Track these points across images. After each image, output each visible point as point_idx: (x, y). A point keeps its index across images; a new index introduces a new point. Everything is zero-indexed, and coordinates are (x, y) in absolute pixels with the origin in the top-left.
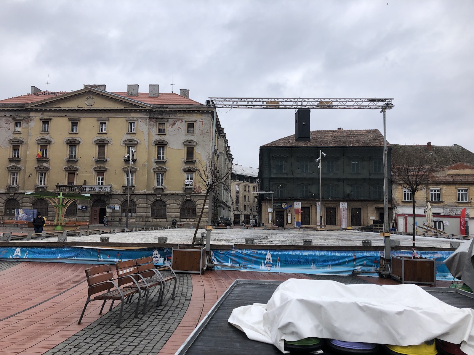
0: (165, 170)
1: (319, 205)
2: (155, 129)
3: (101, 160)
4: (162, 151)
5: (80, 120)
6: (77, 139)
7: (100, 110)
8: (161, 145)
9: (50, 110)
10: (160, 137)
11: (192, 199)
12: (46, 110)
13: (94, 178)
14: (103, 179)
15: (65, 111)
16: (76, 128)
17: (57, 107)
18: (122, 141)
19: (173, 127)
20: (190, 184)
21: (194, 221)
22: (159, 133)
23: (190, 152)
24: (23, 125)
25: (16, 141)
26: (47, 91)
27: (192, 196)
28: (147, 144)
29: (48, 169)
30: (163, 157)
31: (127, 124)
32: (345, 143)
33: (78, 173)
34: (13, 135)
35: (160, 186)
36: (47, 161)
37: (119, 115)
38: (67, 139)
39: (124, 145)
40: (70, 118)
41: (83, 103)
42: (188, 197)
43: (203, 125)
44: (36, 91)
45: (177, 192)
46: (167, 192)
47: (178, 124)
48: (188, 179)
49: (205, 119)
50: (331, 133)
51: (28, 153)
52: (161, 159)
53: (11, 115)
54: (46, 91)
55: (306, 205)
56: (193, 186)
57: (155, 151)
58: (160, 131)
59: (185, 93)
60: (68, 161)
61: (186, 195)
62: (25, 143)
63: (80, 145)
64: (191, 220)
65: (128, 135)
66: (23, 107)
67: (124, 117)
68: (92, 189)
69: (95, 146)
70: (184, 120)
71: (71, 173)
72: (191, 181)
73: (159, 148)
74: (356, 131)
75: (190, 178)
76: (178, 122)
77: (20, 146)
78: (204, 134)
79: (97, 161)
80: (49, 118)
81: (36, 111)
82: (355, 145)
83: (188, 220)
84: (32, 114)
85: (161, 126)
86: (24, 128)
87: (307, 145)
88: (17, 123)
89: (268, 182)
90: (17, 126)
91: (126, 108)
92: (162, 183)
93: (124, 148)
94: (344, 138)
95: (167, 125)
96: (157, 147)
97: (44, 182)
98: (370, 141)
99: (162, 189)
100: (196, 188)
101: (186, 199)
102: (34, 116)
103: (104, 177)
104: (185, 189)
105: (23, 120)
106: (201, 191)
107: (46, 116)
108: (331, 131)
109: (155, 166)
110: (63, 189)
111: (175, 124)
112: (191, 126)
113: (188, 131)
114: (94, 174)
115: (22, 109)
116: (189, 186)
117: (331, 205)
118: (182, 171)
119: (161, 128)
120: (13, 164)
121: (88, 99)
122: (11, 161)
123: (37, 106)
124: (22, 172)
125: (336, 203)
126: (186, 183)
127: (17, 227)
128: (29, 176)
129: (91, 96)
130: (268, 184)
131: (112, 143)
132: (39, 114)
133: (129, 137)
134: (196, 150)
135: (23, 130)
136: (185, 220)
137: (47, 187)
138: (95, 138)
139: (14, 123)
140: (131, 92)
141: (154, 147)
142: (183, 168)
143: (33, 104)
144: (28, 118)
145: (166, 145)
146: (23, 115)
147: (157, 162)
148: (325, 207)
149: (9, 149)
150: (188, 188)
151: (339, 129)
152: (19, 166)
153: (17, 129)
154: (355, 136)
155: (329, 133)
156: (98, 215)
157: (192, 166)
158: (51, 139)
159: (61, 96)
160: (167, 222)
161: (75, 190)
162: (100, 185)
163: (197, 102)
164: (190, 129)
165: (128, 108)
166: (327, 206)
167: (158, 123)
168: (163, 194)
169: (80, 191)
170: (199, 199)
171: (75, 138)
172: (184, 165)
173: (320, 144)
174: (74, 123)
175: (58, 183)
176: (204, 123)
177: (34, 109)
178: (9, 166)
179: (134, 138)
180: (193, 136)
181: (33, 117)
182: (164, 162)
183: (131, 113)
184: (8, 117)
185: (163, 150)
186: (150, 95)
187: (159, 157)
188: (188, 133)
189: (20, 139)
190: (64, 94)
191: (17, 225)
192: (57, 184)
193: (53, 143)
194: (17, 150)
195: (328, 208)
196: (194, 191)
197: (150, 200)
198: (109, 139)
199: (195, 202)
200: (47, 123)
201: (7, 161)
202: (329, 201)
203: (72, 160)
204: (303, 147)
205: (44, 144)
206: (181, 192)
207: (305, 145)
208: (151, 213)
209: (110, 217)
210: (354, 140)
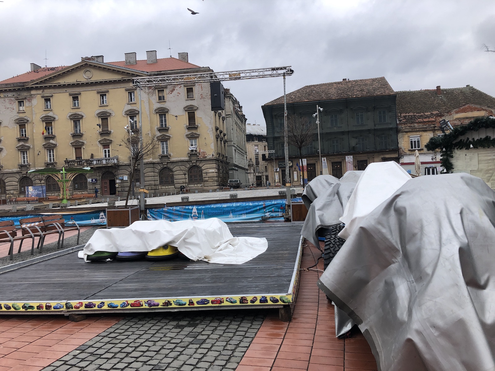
0: (169, 138)
1: (324, 160)
2: (155, 97)
3: (105, 132)
4: (163, 119)
5: (80, 94)
6: (80, 113)
7: (99, 82)
8: (162, 113)
9: (50, 87)
10: (160, 105)
11: (198, 164)
12: (46, 87)
13: (100, 151)
14: (109, 151)
15: (64, 86)
16: (78, 103)
17: (56, 83)
18: (124, 112)
19: (172, 93)
20: (195, 149)
21: (202, 186)
22: (159, 101)
23: (192, 117)
24: (26, 103)
25: (21, 121)
26: (47, 67)
27: (198, 162)
28: (148, 113)
29: (55, 146)
30: (166, 125)
31: (127, 94)
32: (348, 95)
33: (84, 147)
34: (18, 114)
35: (165, 154)
36: (53, 137)
37: (118, 86)
38: (71, 114)
39: (126, 116)
40: (71, 93)
41: (81, 77)
42: (194, 163)
43: (202, 88)
44: (36, 68)
45: (183, 159)
46: (173, 159)
47: (177, 90)
48: (192, 145)
50: (335, 86)
51: (34, 131)
52: (164, 127)
53: (14, 95)
54: (45, 67)
55: (312, 162)
56: (198, 151)
57: (156, 119)
58: (160, 98)
59: (184, 56)
60: (74, 136)
61: (191, 161)
62: (30, 121)
63: (83, 119)
64: (199, 185)
65: (129, 105)
66: (24, 86)
67: (123, 88)
68: (100, 162)
69: (98, 118)
70: (182, 85)
71: (78, 147)
72: (195, 147)
73: (161, 116)
74: (361, 80)
75: (194, 144)
76: (177, 88)
77: (26, 125)
78: (204, 98)
79: (101, 134)
80: (51, 95)
81: (37, 88)
82: (359, 96)
83: (196, 185)
84: (33, 92)
85: (161, 93)
86: (27, 107)
87: (309, 100)
88: (21, 103)
89: (272, 141)
90: (21, 106)
91: (124, 78)
92: (167, 151)
93: (126, 118)
94: (348, 89)
95: (166, 91)
96: (158, 115)
97: (53, 159)
98: (374, 90)
99: (167, 157)
100: (201, 153)
101: (191, 165)
102: (36, 94)
103: (110, 149)
104: (189, 155)
105: (25, 98)
106: (206, 156)
107: (47, 93)
108: (335, 83)
109: (158, 134)
110: (71, 164)
111: (174, 90)
112: (190, 90)
113: (188, 96)
114: (100, 147)
115: (23, 87)
116: (194, 152)
117: (337, 159)
118: (185, 137)
119: (160, 95)
120: (21, 143)
121: (86, 72)
122: (19, 140)
123: (37, 84)
124: (31, 150)
125: (341, 156)
126: (190, 149)
127: (29, 203)
128: (38, 154)
129: (88, 69)
130: (272, 143)
131: (113, 114)
132: (40, 92)
133: (130, 107)
134: (198, 114)
135: (27, 109)
136: (192, 186)
137: (56, 163)
138: (97, 111)
139: (17, 102)
140: (129, 61)
141: (155, 115)
142: (186, 134)
143: (33, 82)
144: (30, 97)
145: (167, 112)
146: (25, 94)
147: (160, 130)
148: (331, 162)
149: (16, 129)
150: (193, 154)
151: (344, 80)
152: (27, 145)
153: (21, 108)
154: (360, 87)
155: (333, 86)
156: (108, 187)
157: (194, 132)
158: (55, 116)
159: (61, 71)
160: (175, 188)
161: (84, 164)
162: (107, 157)
163: (195, 65)
164: (189, 94)
165: (126, 78)
166: (333, 161)
167: (157, 91)
168: (168, 162)
169: (88, 165)
170: (204, 164)
171: (78, 113)
172: (187, 130)
173: (322, 98)
174: (75, 98)
175: (67, 159)
176: (203, 87)
177: (35, 87)
178: (19, 145)
179: (135, 108)
180: (193, 101)
181: (34, 95)
182: (167, 130)
183: (129, 82)
184: (10, 97)
185: (165, 117)
186: (148, 62)
187: (162, 125)
188: (188, 98)
189: (25, 118)
190: (63, 68)
191: (29, 202)
192: (65, 160)
193: (57, 119)
194: (24, 129)
195: (334, 162)
196: (199, 156)
197: (157, 169)
198: (111, 111)
199: (201, 167)
200: (49, 100)
201: (16, 141)
202: (334, 155)
203: (77, 135)
204: (305, 103)
205: (48, 122)
206: (187, 158)
207: (307, 101)
208: (159, 181)
209: (120, 188)
210: (358, 91)
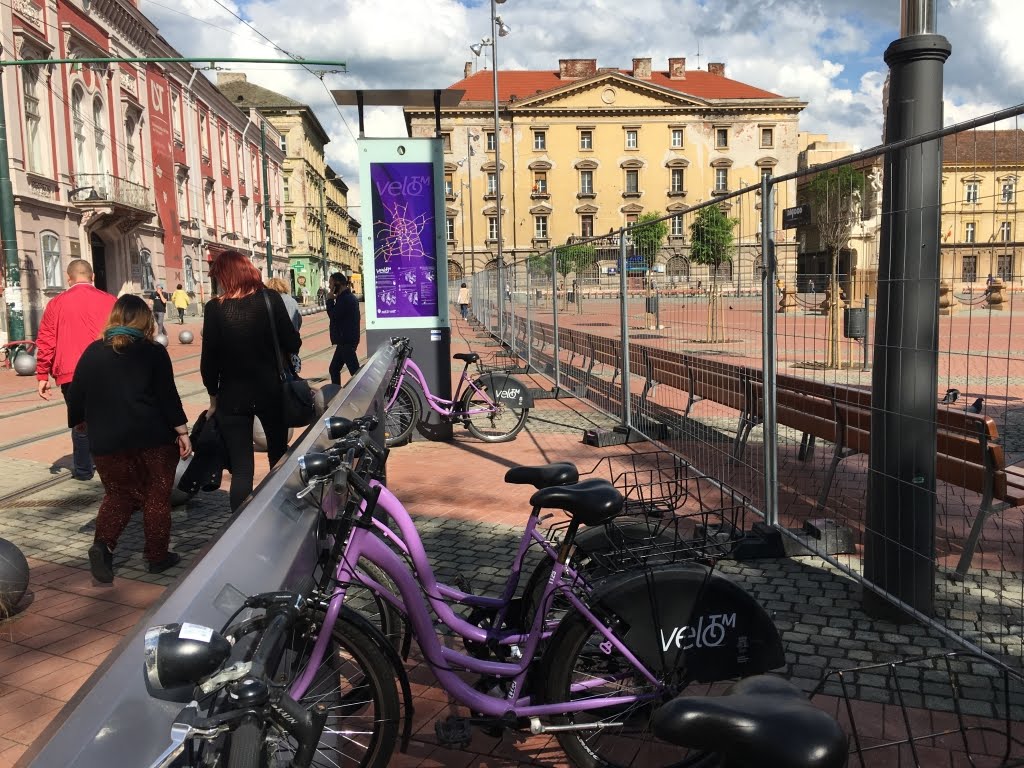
0: (730, 208)
2: (714, 141)
3: (633, 194)
4: (723, 177)
5: (595, 128)
6: (593, 160)
8: (722, 167)
9: (548, 113)
10: (721, 154)
12: (542, 114)
13: (622, 224)
15: (573, 114)
16: (589, 143)
17: (559, 108)
18: (664, 162)
19: (739, 136)
22: (720, 148)
25: (492, 166)
28: (702, 168)
29: (550, 211)
30: (724, 186)
31: (669, 133)
33: (597, 216)
34: (485, 155)
36: (548, 198)
37: (659, 118)
38: (578, 161)
39: (666, 169)
40: (580, 125)
43: (786, 130)
46: (736, 242)
47: (746, 131)
49: (790, 121)
51: (517, 186)
52: (722, 189)
53: (481, 122)
57: (712, 176)
58: (720, 143)
60: (582, 197)
63: (598, 171)
65: (673, 152)
66: (504, 108)
67: (666, 122)
69: (622, 171)
70: (755, 124)
71: (587, 216)
73: (719, 172)
76: (747, 127)
77: (500, 174)
78: (789, 147)
79: (626, 196)
80: (547, 126)
81: (526, 114)
84: (518, 120)
85: (721, 135)
86: (504, 144)
88: (490, 136)
90: (491, 141)
91: (670, 107)
93: (666, 173)
95: (731, 132)
96: (715, 170)
97: (544, 233)
100: (776, 234)
102: (521, 123)
104: (760, 236)
105: (500, 129)
107: (541, 121)
111: (742, 130)
112: (767, 131)
113: (764, 141)
114: (623, 216)
119: (721, 138)
120: (491, 205)
121: (606, 92)
122: (486, 199)
123: (527, 106)
124: (507, 217)
128: (522, 224)
129: (609, 87)
131: (647, 165)
132: (529, 119)
133: (674, 155)
134: (776, 172)
137: (550, 240)
138: (621, 159)
139: (485, 134)
141: (711, 171)
144: (510, 127)
145: (729, 166)
146: (501, 122)
149: (482, 181)
158: (550, 162)
164: (766, 138)
165: (674, 107)
167: (716, 131)
171: (589, 160)
172: (758, 197)
174: (587, 133)
175: (569, 234)
177: (522, 112)
178: (486, 208)
179: (682, 157)
180: (771, 150)
181: (519, 124)
183: (677, 114)
184: (474, 125)
185: (726, 175)
187: (718, 187)
188: (764, 145)
193: (554, 167)
194: (494, 181)
198: (643, 159)
200: (543, 134)
201: (482, 200)
203: (587, 196)
205: (541, 171)
